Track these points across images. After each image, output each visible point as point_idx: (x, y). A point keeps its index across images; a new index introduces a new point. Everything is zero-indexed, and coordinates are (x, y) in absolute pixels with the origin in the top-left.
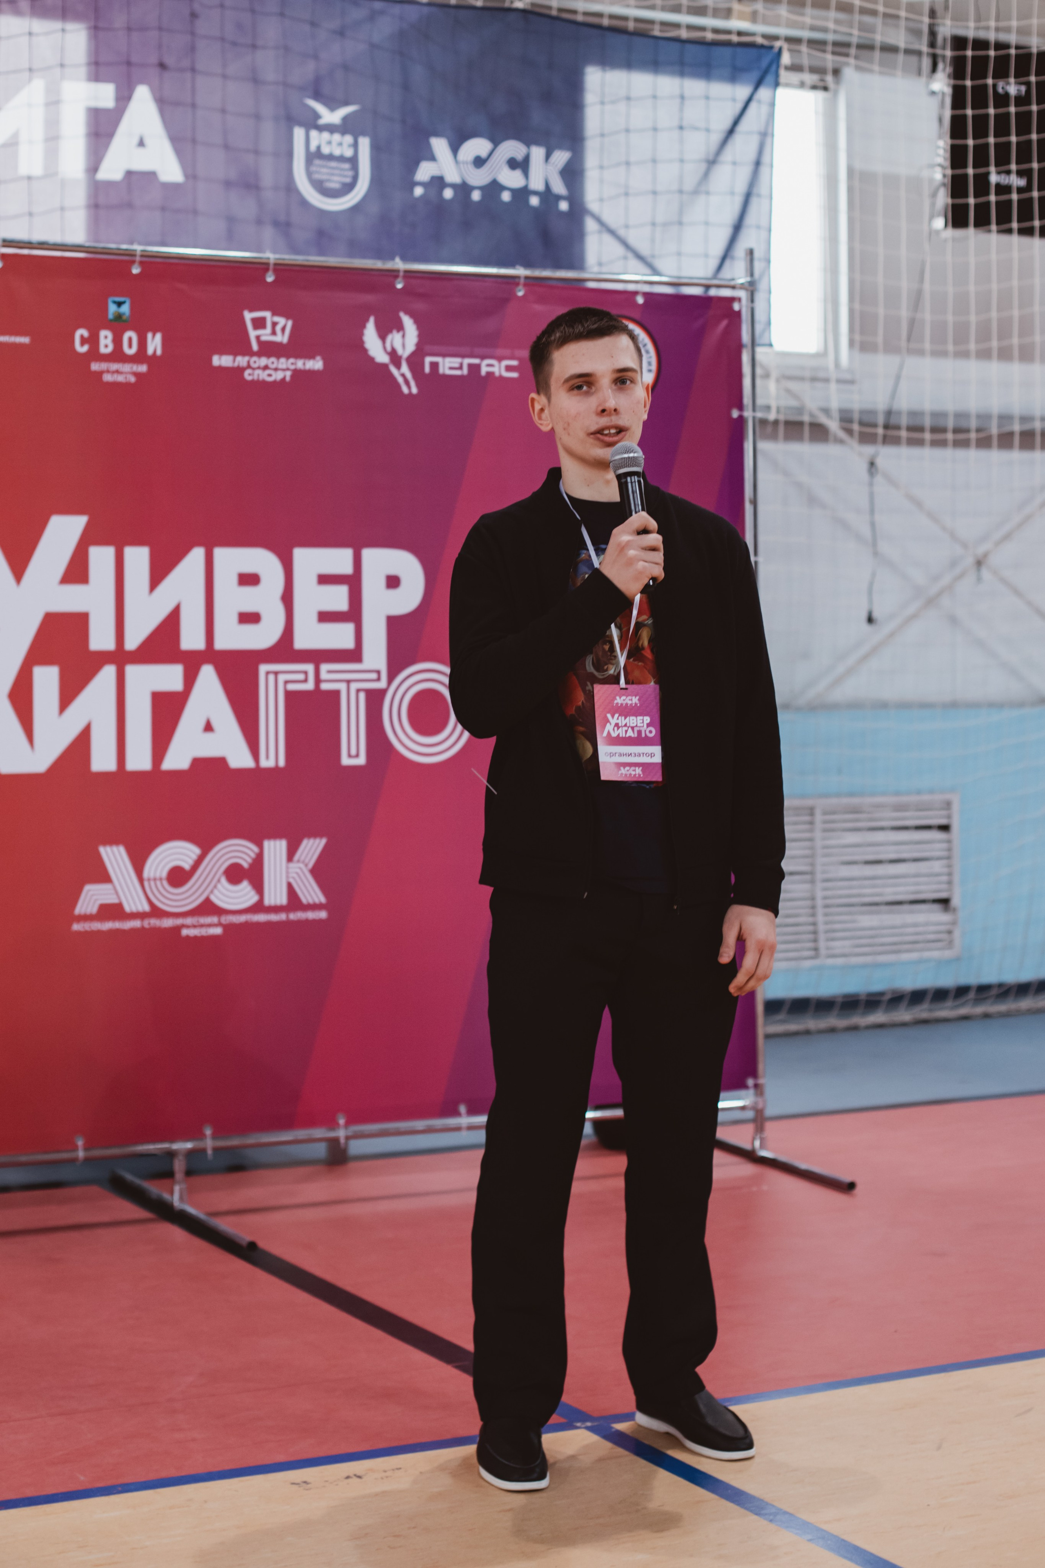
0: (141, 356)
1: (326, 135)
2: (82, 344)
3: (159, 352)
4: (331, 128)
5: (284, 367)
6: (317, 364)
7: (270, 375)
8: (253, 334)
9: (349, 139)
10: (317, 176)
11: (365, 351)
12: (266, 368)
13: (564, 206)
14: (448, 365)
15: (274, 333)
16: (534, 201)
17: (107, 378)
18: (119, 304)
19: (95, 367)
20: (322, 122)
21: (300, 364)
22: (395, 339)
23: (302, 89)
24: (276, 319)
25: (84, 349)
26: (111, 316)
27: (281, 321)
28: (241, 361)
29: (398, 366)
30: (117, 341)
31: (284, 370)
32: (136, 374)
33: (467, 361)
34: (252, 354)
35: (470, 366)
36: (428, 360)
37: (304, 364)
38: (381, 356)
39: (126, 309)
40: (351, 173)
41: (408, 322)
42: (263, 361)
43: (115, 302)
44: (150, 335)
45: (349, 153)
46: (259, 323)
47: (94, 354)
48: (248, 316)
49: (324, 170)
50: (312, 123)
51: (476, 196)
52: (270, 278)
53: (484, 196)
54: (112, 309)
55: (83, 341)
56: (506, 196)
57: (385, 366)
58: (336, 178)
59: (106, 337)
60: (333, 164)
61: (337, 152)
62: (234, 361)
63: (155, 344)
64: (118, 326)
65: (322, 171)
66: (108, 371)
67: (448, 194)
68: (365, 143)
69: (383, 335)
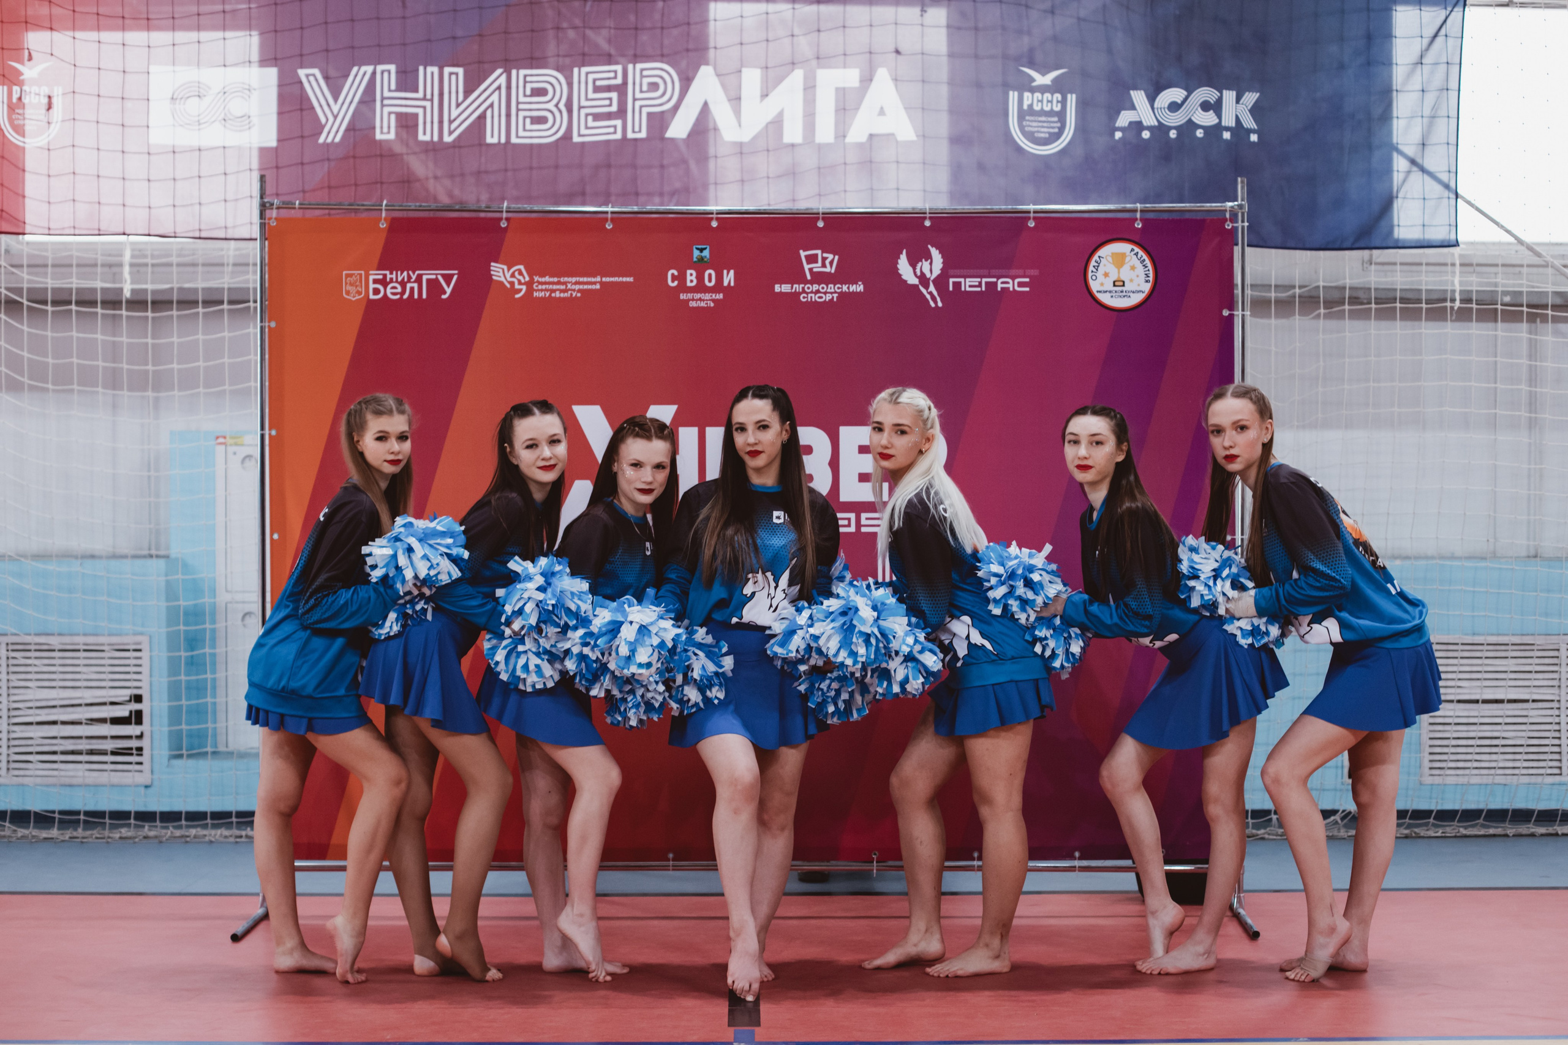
0: (719, 287)
1: (1038, 95)
2: (673, 281)
3: (732, 284)
4: (1043, 89)
5: (833, 290)
6: (859, 288)
7: (820, 297)
8: (807, 267)
9: (1057, 96)
10: (1027, 129)
11: (900, 275)
12: (818, 292)
13: (1254, 138)
14: (969, 284)
15: (824, 265)
16: (1227, 135)
17: (693, 304)
18: (701, 250)
19: (683, 296)
20: (1034, 84)
21: (845, 288)
22: (925, 266)
23: (1018, 60)
24: (825, 255)
25: (676, 283)
26: (695, 259)
27: (831, 257)
28: (798, 287)
29: (927, 287)
30: (700, 278)
31: (831, 293)
32: (713, 301)
33: (984, 280)
34: (806, 282)
35: (987, 283)
36: (951, 280)
37: (848, 288)
38: (912, 280)
39: (706, 253)
40: (1059, 125)
41: (935, 253)
42: (815, 287)
43: (697, 249)
44: (725, 272)
45: (1057, 108)
46: (812, 259)
47: (683, 287)
48: (803, 254)
49: (1034, 124)
50: (1027, 85)
51: (1173, 134)
52: (821, 224)
53: (1178, 134)
54: (696, 253)
55: (674, 278)
56: (1200, 133)
57: (917, 286)
58: (1046, 130)
59: (691, 275)
60: (1043, 119)
61: (1047, 108)
62: (792, 288)
63: (729, 278)
64: (700, 266)
65: (1032, 125)
66: (693, 300)
67: (1146, 135)
68: (1072, 99)
69: (913, 264)
